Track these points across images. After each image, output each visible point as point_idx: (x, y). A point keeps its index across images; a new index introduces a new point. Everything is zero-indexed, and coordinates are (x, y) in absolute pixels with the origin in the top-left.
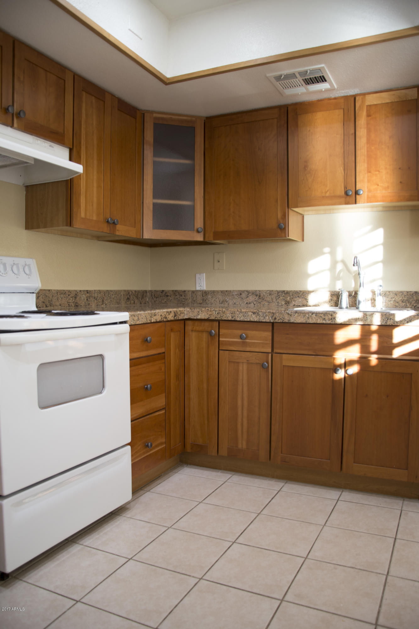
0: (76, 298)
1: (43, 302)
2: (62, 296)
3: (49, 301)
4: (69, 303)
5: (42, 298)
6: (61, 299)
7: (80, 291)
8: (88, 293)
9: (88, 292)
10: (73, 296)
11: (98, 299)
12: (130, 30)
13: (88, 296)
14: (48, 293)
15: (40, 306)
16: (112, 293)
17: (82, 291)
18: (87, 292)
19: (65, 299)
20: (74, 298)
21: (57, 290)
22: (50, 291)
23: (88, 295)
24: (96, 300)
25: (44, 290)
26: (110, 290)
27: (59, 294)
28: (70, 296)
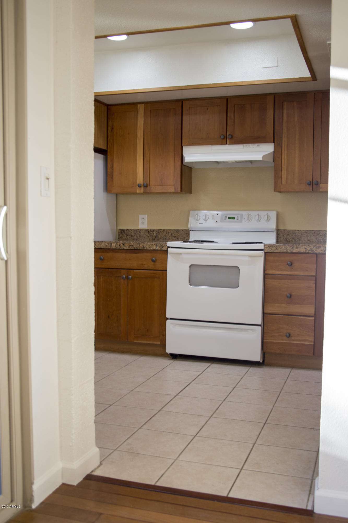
1: (292, 238)
2: (311, 234)
4: (318, 240)
5: (292, 235)
12: (263, 68)
15: (289, 240)
21: (306, 230)
25: (294, 230)
27: (308, 233)
28: (319, 235)
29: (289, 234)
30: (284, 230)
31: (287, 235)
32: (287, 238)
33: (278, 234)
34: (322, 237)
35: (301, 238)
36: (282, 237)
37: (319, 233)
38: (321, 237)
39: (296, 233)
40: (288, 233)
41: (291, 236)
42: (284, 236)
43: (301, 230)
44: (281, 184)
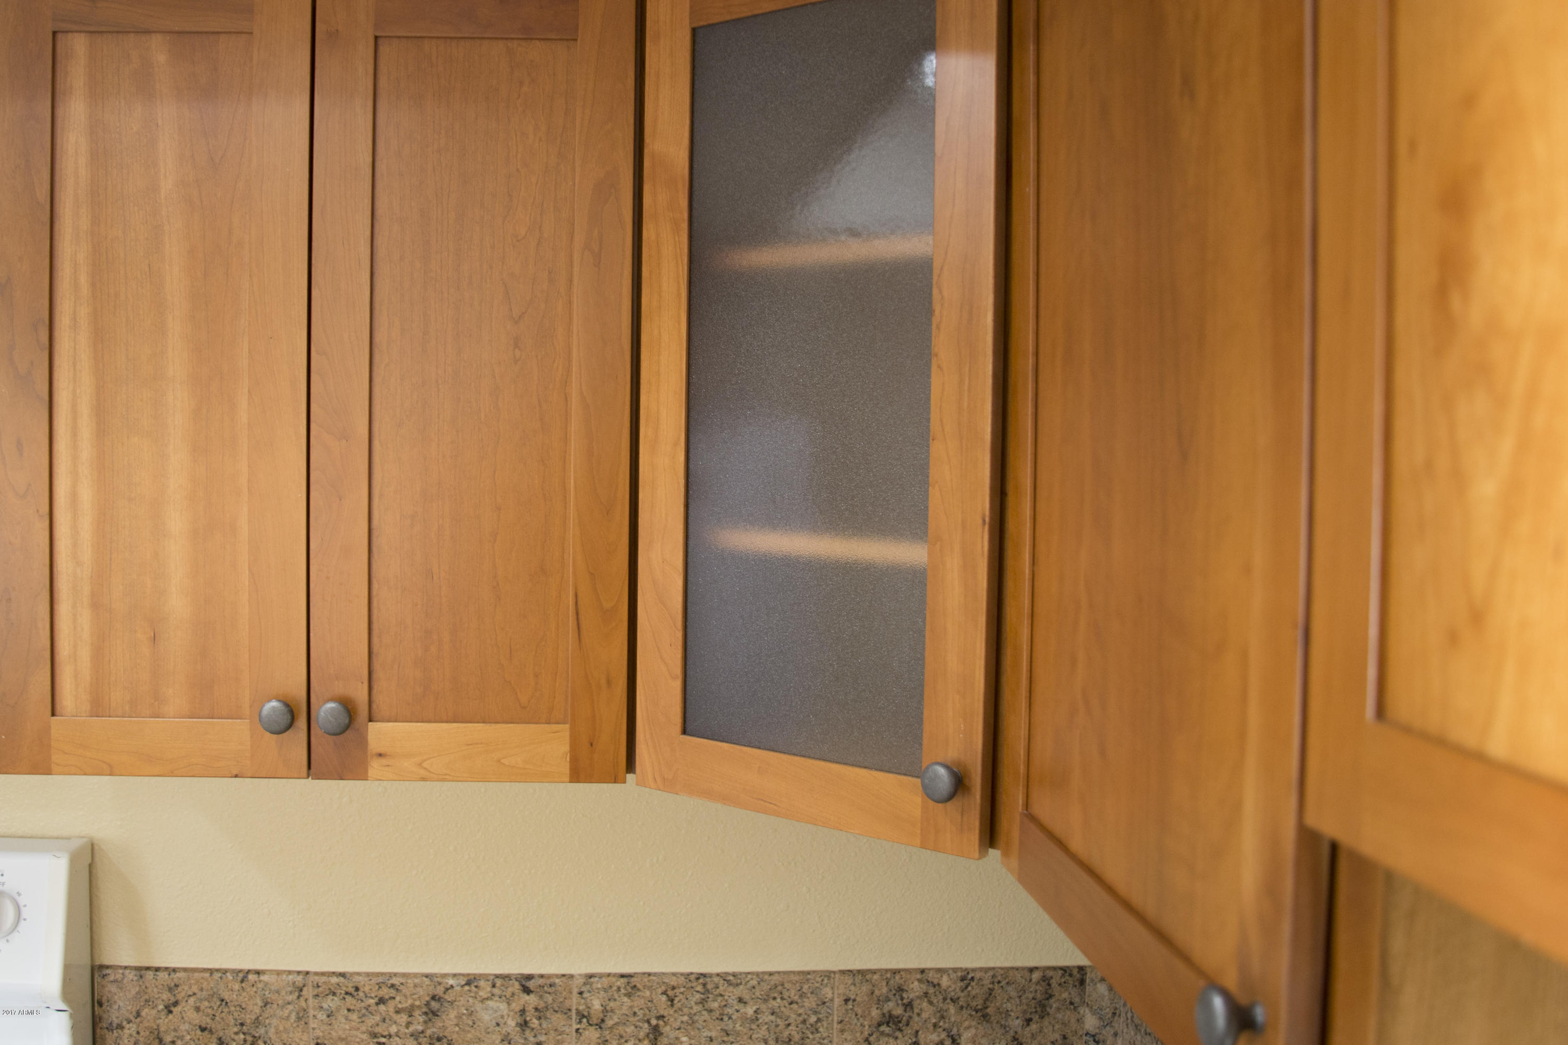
0: (432, 1014)
1: (203, 1029)
2: (331, 1003)
3: (242, 1024)
5: (198, 1009)
6: (322, 1016)
7: (471, 981)
8: (527, 991)
9: (531, 984)
10: (412, 1006)
11: (610, 1023)
13: (530, 1008)
14: (237, 986)
16: (732, 994)
17: (485, 977)
18: (526, 983)
19: (354, 1016)
20: (417, 1013)
22: (251, 977)
23: (531, 1000)
24: (600, 1024)
26: (722, 976)
27: (308, 992)
28: (391, 1005)
29: (176, 1004)
30: (141, 970)
31: (161, 1007)
32: (162, 1029)
33: (100, 1004)
34: (408, 1024)
35: (262, 1031)
36: (129, 1022)
37: (392, 992)
38: (403, 1018)
39: (226, 995)
40: (166, 996)
41: (191, 1015)
42: (138, 1015)
43: (258, 973)
44: (53, 714)
